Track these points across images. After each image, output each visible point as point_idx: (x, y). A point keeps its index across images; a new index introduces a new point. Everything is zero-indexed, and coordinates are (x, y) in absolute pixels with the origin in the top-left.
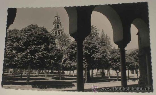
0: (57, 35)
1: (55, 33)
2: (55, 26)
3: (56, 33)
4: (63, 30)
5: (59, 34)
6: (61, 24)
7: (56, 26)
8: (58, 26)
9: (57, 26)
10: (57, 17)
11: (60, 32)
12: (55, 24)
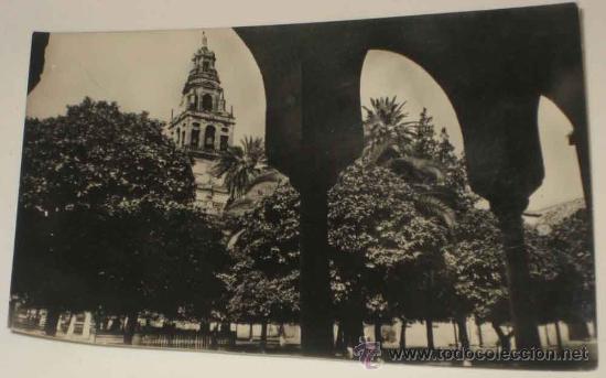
0: (201, 144)
1: (193, 131)
2: (193, 101)
3: (195, 134)
4: (231, 116)
5: (209, 140)
6: (220, 90)
7: (196, 98)
8: (207, 98)
9: (200, 100)
10: (205, 57)
11: (218, 128)
12: (192, 91)
